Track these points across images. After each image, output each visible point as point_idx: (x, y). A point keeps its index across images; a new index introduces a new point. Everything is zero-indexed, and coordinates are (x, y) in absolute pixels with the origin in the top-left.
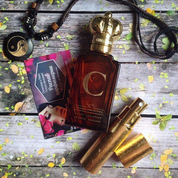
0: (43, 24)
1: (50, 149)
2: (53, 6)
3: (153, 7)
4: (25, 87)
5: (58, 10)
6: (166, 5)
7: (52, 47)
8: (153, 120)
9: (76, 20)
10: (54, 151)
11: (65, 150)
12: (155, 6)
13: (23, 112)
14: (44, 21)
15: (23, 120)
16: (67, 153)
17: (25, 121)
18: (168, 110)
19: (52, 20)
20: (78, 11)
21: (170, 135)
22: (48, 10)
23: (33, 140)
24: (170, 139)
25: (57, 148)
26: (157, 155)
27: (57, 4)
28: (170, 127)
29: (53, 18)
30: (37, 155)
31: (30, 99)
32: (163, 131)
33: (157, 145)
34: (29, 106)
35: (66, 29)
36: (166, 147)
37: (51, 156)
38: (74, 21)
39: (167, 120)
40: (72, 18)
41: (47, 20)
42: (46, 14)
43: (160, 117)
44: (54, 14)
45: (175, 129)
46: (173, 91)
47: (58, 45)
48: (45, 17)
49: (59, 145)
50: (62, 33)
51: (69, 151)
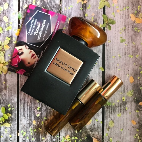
0: (28, 122)
1: (132, 115)
2: (13, 113)
3: (15, 30)
4: (81, 136)
5: (17, 109)
6: (14, 20)
7: (47, 114)
8: (108, 29)
9: (24, 95)
10: (133, 111)
11: (133, 103)
12: (14, 29)
13: (101, 137)
14: (26, 121)
15: (108, 138)
16: (135, 101)
17: (109, 136)
18: (99, 18)
19: (25, 114)
20: (17, 93)
21: (119, 16)
22: (16, 117)
23: (125, 129)
24: (123, 16)
25: (131, 109)
26: (135, 27)
27: (11, 110)
28: (112, 16)
29: (23, 113)
30: (137, 126)
31: (91, 132)
32: (116, 22)
33: (127, 26)
34: (97, 133)
35: (32, 103)
36: (129, 19)
37: (138, 114)
38: (25, 96)
39: (107, 19)
40: (22, 97)
41: (25, 119)
42: (19, 119)
43: (105, 24)
44: (19, 112)
45: (114, 12)
46: (83, 14)
47: (45, 109)
48: (22, 120)
49: (129, 108)
50: (35, 106)
51: (134, 99)
